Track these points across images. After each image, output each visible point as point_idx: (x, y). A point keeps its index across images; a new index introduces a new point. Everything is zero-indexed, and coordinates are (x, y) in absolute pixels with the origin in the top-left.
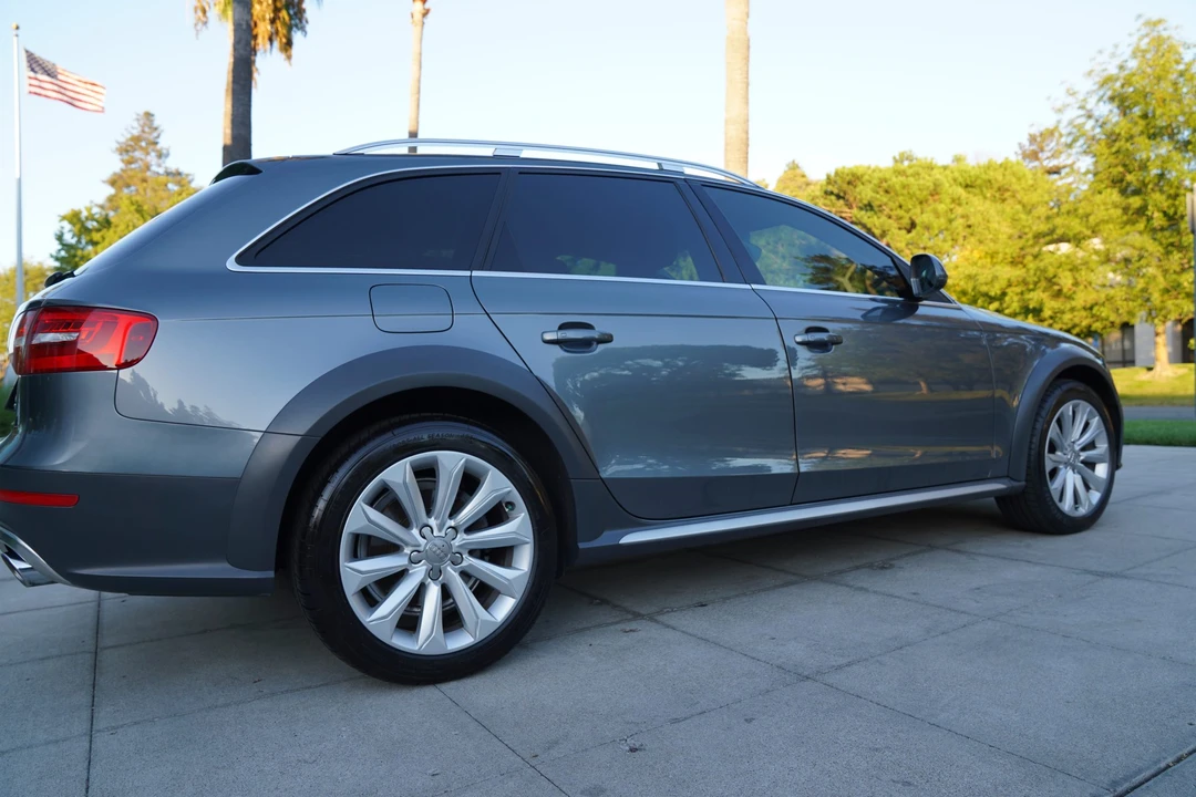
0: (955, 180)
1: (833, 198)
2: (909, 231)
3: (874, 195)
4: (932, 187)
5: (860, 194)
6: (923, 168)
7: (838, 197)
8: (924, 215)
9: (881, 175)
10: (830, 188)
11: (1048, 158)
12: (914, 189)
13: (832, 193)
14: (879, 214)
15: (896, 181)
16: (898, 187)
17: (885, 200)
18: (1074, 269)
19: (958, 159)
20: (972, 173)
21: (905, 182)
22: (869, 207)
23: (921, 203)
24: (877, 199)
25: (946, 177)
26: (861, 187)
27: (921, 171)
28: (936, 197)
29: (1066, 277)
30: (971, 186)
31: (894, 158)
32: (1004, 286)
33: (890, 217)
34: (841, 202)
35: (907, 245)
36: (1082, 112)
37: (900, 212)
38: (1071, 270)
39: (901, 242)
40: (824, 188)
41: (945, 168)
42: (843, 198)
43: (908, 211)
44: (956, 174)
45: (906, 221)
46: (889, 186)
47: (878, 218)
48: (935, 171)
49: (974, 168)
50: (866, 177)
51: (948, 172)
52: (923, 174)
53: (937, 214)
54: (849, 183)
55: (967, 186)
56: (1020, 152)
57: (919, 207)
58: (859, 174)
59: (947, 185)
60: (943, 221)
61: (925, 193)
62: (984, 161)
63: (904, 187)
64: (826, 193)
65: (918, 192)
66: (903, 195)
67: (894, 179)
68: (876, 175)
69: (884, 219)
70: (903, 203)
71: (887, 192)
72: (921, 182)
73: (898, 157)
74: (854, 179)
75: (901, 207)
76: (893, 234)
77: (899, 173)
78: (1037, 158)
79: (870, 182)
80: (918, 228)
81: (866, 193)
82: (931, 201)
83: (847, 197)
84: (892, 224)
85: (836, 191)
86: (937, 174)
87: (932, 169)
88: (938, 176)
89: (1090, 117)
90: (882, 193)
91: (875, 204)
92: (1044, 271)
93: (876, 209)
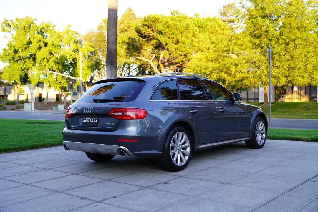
0: (195, 24)
1: (146, 27)
2: (176, 44)
3: (163, 28)
4: (186, 27)
5: (157, 27)
6: (183, 18)
7: (148, 27)
8: (182, 38)
9: (166, 20)
10: (145, 23)
11: (230, 16)
12: (179, 27)
13: (146, 25)
14: (165, 36)
15: (172, 23)
16: (173, 25)
17: (167, 30)
18: (236, 65)
19: (196, 15)
20: (202, 21)
21: (175, 24)
22: (160, 33)
23: (181, 33)
24: (164, 30)
25: (191, 22)
26: (158, 24)
27: (182, 19)
28: (187, 31)
29: (233, 68)
30: (201, 27)
31: (171, 13)
32: (211, 70)
33: (169, 38)
34: (150, 29)
35: (176, 49)
36: (241, 5)
37: (173, 36)
38: (235, 65)
39: (173, 48)
40: (143, 23)
41: (191, 19)
42: (151, 28)
43: (176, 35)
44: (195, 22)
45: (175, 40)
46: (169, 25)
47: (164, 38)
48: (187, 20)
49: (202, 19)
50: (160, 20)
51: (192, 20)
52: (183, 21)
53: (187, 38)
54: (153, 22)
55: (199, 27)
56: (219, 12)
57: (180, 34)
58: (157, 18)
59: (192, 26)
60: (189, 41)
61: (183, 29)
62: (206, 17)
63: (175, 25)
64: (143, 25)
65: (180, 28)
66: (174, 29)
67: (171, 22)
68: (164, 20)
69: (166, 38)
70: (174, 32)
71: (168, 27)
72: (182, 24)
73: (173, 13)
74: (155, 20)
75: (173, 33)
76: (170, 45)
77: (173, 19)
78: (226, 16)
79: (162, 22)
80: (180, 43)
81: (160, 27)
82: (185, 32)
83: (152, 27)
84: (170, 41)
85: (147, 25)
86: (188, 21)
87: (186, 19)
88: (188, 22)
89: (243, 7)
90: (166, 27)
91: (163, 32)
92: (225, 65)
93: (163, 34)
